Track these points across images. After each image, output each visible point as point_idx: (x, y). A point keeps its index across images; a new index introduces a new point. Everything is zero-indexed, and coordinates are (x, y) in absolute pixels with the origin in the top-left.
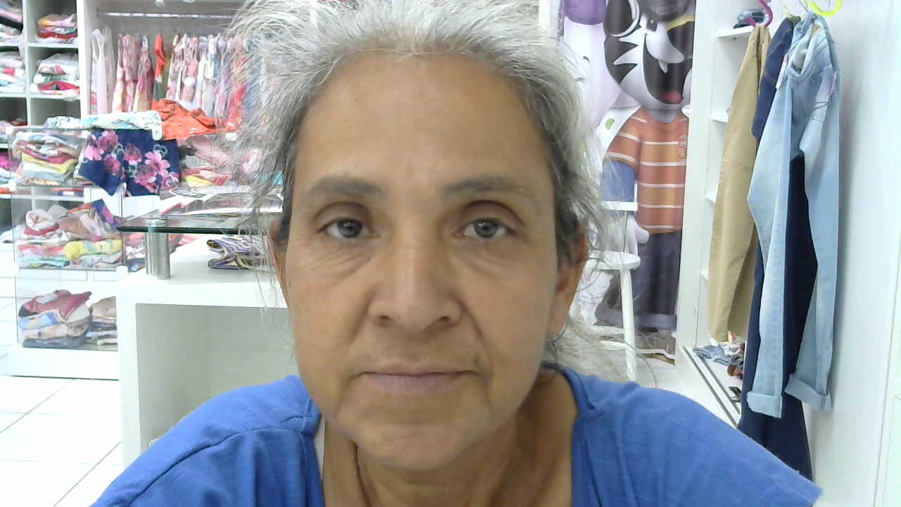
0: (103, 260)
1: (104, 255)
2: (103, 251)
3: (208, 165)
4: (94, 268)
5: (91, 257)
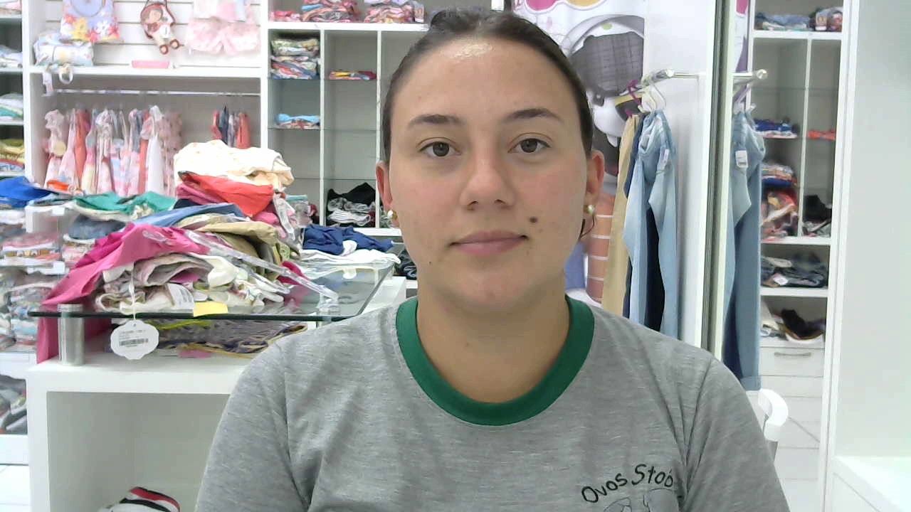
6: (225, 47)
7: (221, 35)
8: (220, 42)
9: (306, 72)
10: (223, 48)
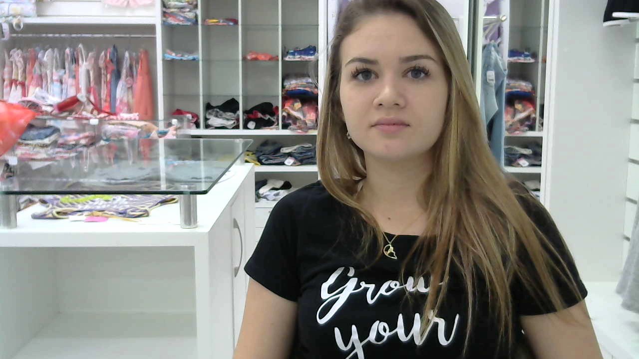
6: (130, 2)
9: (188, 20)
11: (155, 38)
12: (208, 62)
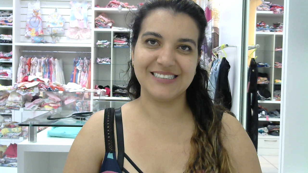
0: (15, 134)
1: (15, 133)
2: (14, 132)
3: (52, 102)
4: (11, 138)
5: (10, 134)
6: (80, 37)
7: (79, 33)
8: (78, 35)
10: (79, 37)
11: (91, 53)
12: (115, 65)
